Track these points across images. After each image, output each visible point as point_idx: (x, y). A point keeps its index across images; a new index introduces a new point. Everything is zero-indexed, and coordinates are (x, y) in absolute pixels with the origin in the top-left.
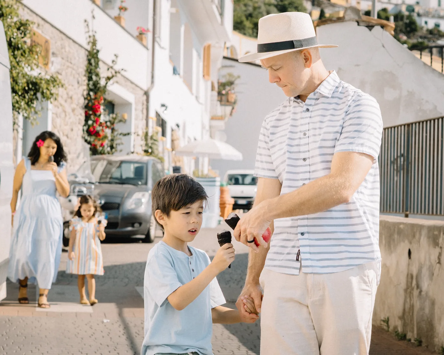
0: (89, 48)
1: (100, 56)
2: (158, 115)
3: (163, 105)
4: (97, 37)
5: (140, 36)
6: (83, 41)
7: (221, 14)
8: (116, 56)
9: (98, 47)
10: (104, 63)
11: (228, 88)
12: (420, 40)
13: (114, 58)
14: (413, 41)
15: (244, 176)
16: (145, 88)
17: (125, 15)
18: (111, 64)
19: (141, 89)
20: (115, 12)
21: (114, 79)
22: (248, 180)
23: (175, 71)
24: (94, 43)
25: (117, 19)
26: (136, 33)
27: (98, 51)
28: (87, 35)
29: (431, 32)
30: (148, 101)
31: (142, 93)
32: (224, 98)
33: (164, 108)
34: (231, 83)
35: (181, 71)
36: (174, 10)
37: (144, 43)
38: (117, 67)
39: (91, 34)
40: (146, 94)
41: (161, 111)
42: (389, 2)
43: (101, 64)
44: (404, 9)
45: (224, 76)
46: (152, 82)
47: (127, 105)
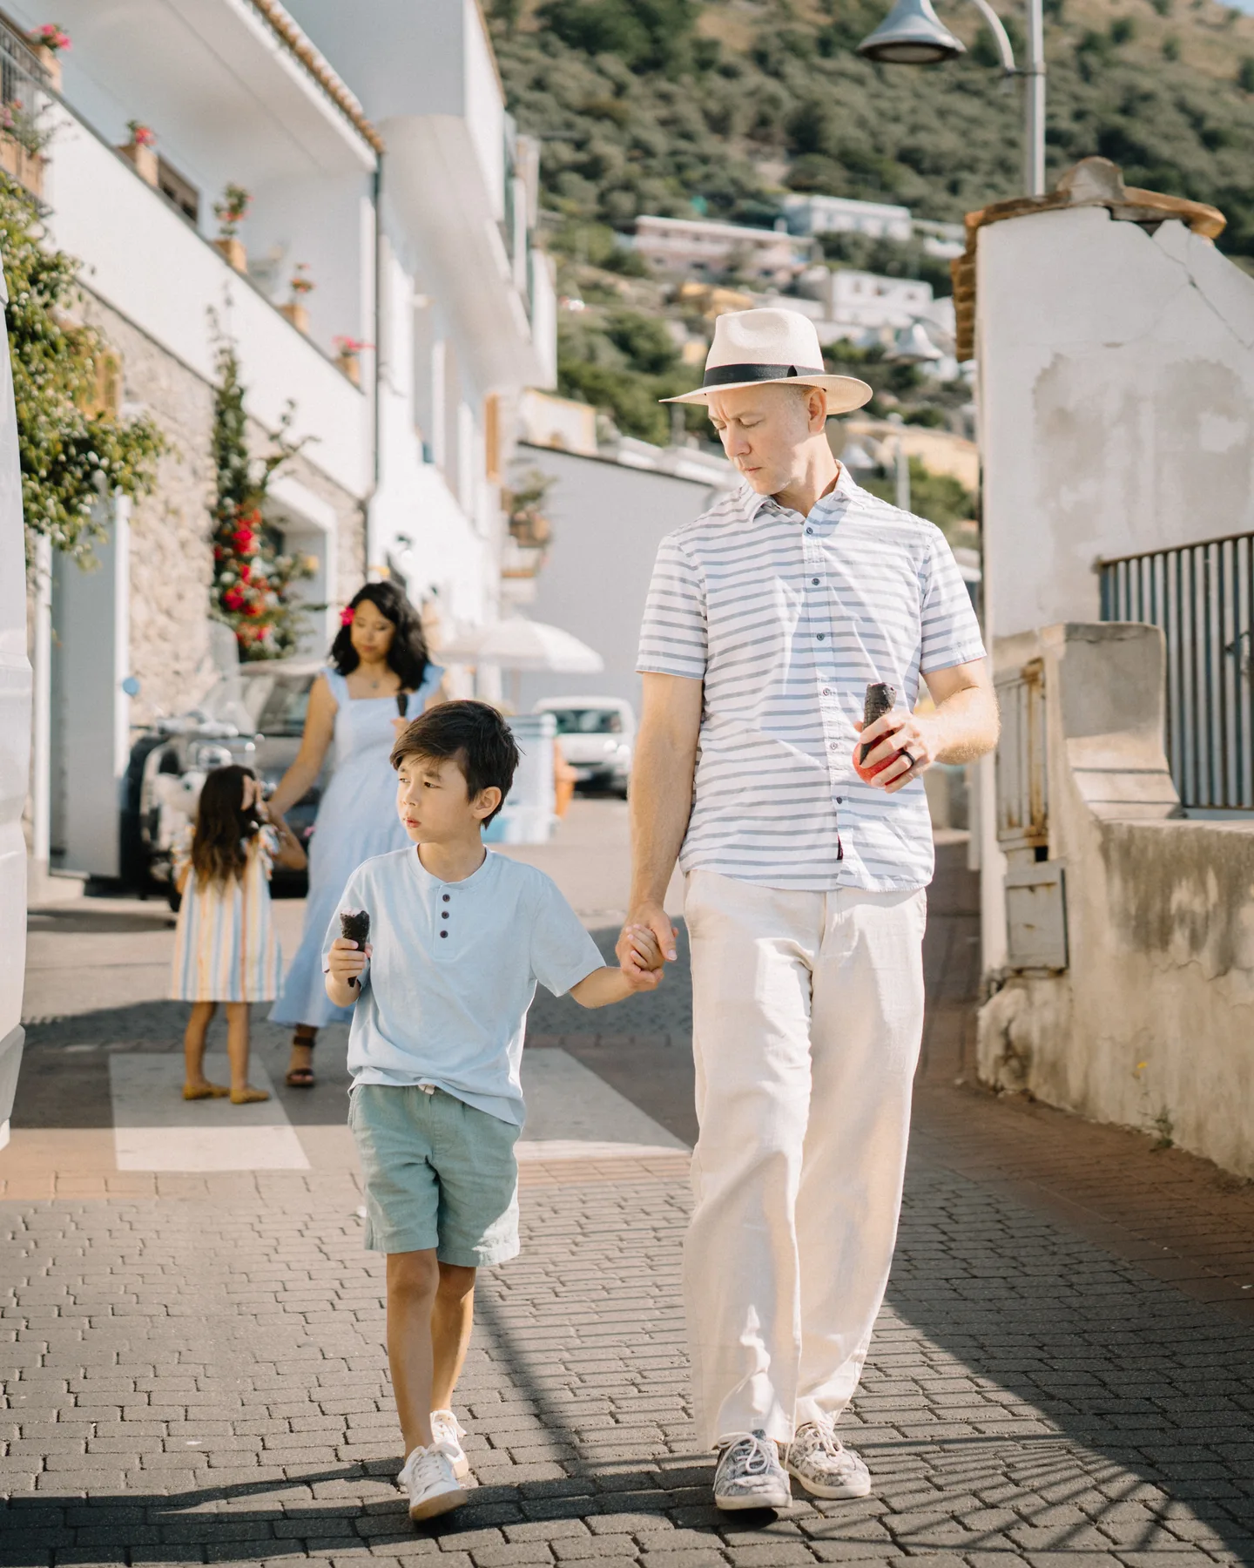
0: (219, 380)
1: (249, 404)
2: (389, 562)
3: (401, 539)
4: (241, 354)
5: (344, 359)
6: (207, 365)
7: (530, 317)
8: (292, 404)
9: (243, 378)
10: (259, 424)
11: (530, 506)
12: (927, 405)
13: (285, 409)
14: (913, 407)
15: (579, 713)
16: (359, 491)
17: (307, 302)
18: (275, 425)
19: (349, 495)
20: (283, 296)
21: (285, 466)
22: (589, 722)
23: (427, 456)
24: (231, 369)
25: (288, 313)
26: (334, 353)
27: (242, 392)
28: (216, 347)
29: (949, 387)
30: (365, 524)
31: (351, 505)
32: (522, 529)
33: (402, 545)
34: (535, 496)
35: (439, 453)
36: (421, 301)
37: (355, 376)
38: (291, 436)
39: (225, 344)
40: (362, 507)
41: (397, 549)
42: (854, 323)
43: (249, 426)
44: (886, 337)
45: (520, 480)
46: (377, 478)
47: (316, 534)
